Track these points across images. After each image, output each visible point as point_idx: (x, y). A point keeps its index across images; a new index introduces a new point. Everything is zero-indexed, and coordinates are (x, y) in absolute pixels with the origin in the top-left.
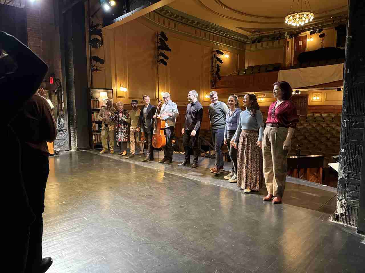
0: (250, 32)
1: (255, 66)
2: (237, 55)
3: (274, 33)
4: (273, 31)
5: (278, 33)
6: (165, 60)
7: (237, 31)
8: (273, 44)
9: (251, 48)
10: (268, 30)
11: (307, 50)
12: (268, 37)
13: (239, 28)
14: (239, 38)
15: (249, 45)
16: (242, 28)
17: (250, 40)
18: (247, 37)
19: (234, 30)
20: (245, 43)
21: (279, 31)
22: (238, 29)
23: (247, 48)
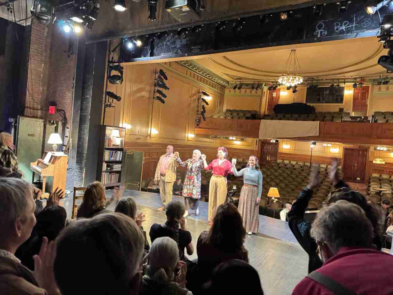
0: (233, 78)
1: (233, 110)
2: (218, 97)
3: (254, 82)
4: (253, 81)
5: (258, 83)
6: (163, 98)
7: (221, 76)
8: (251, 92)
9: (230, 92)
10: (249, 79)
11: (280, 103)
12: (247, 85)
13: (225, 74)
14: (221, 82)
15: (229, 90)
16: (227, 75)
17: (230, 85)
18: (228, 82)
19: (220, 75)
20: (225, 87)
21: (259, 82)
22: (223, 74)
23: (227, 91)
